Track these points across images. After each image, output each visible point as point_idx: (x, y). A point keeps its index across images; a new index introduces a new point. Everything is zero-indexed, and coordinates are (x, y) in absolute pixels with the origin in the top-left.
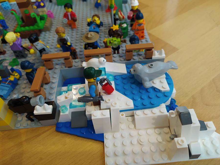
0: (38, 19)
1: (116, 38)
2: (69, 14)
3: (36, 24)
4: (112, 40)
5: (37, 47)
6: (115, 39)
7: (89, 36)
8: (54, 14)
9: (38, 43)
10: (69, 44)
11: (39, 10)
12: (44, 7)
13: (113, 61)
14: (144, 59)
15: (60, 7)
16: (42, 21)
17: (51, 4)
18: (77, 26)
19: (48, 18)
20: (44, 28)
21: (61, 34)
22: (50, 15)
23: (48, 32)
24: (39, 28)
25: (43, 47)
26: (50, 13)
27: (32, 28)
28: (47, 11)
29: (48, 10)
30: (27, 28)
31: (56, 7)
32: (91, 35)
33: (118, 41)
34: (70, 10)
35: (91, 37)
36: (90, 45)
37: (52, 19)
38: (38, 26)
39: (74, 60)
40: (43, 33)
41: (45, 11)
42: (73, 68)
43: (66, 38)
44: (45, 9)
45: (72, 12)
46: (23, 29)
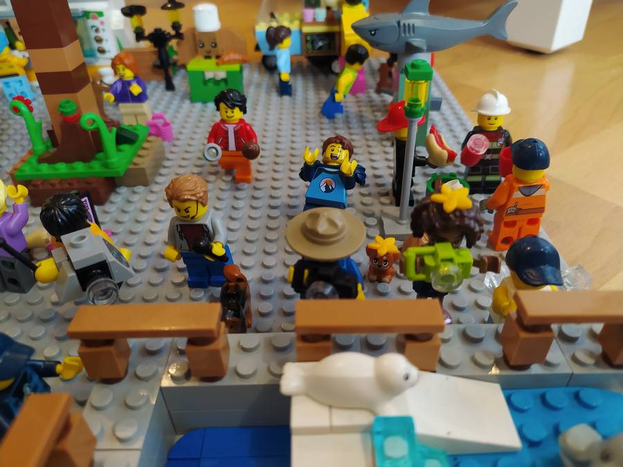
0: (109, 137)
1: (449, 245)
2: (231, 129)
3: (100, 155)
4: (434, 254)
5: (71, 253)
6: (444, 250)
7: (323, 228)
8: (175, 127)
9: (83, 238)
10: (218, 250)
11: (125, 108)
12: (141, 98)
13: (438, 367)
14: (597, 364)
15: (199, 106)
16: (125, 147)
17: (169, 93)
18: (254, 175)
19: (152, 138)
20: (128, 171)
21: (187, 205)
22: (159, 130)
23: (140, 189)
24: (109, 173)
25: (101, 255)
26: (160, 122)
27: (80, 167)
28: (150, 117)
29: (157, 112)
30: (62, 168)
31: (187, 104)
32: (332, 223)
33: (463, 264)
34: (237, 114)
35: (333, 231)
36: (322, 271)
37: (166, 143)
38: (106, 165)
39: (233, 339)
40: (123, 190)
41: (144, 114)
42: (226, 382)
43: (208, 223)
44: (146, 107)
45: (241, 121)
46: (45, 169)
